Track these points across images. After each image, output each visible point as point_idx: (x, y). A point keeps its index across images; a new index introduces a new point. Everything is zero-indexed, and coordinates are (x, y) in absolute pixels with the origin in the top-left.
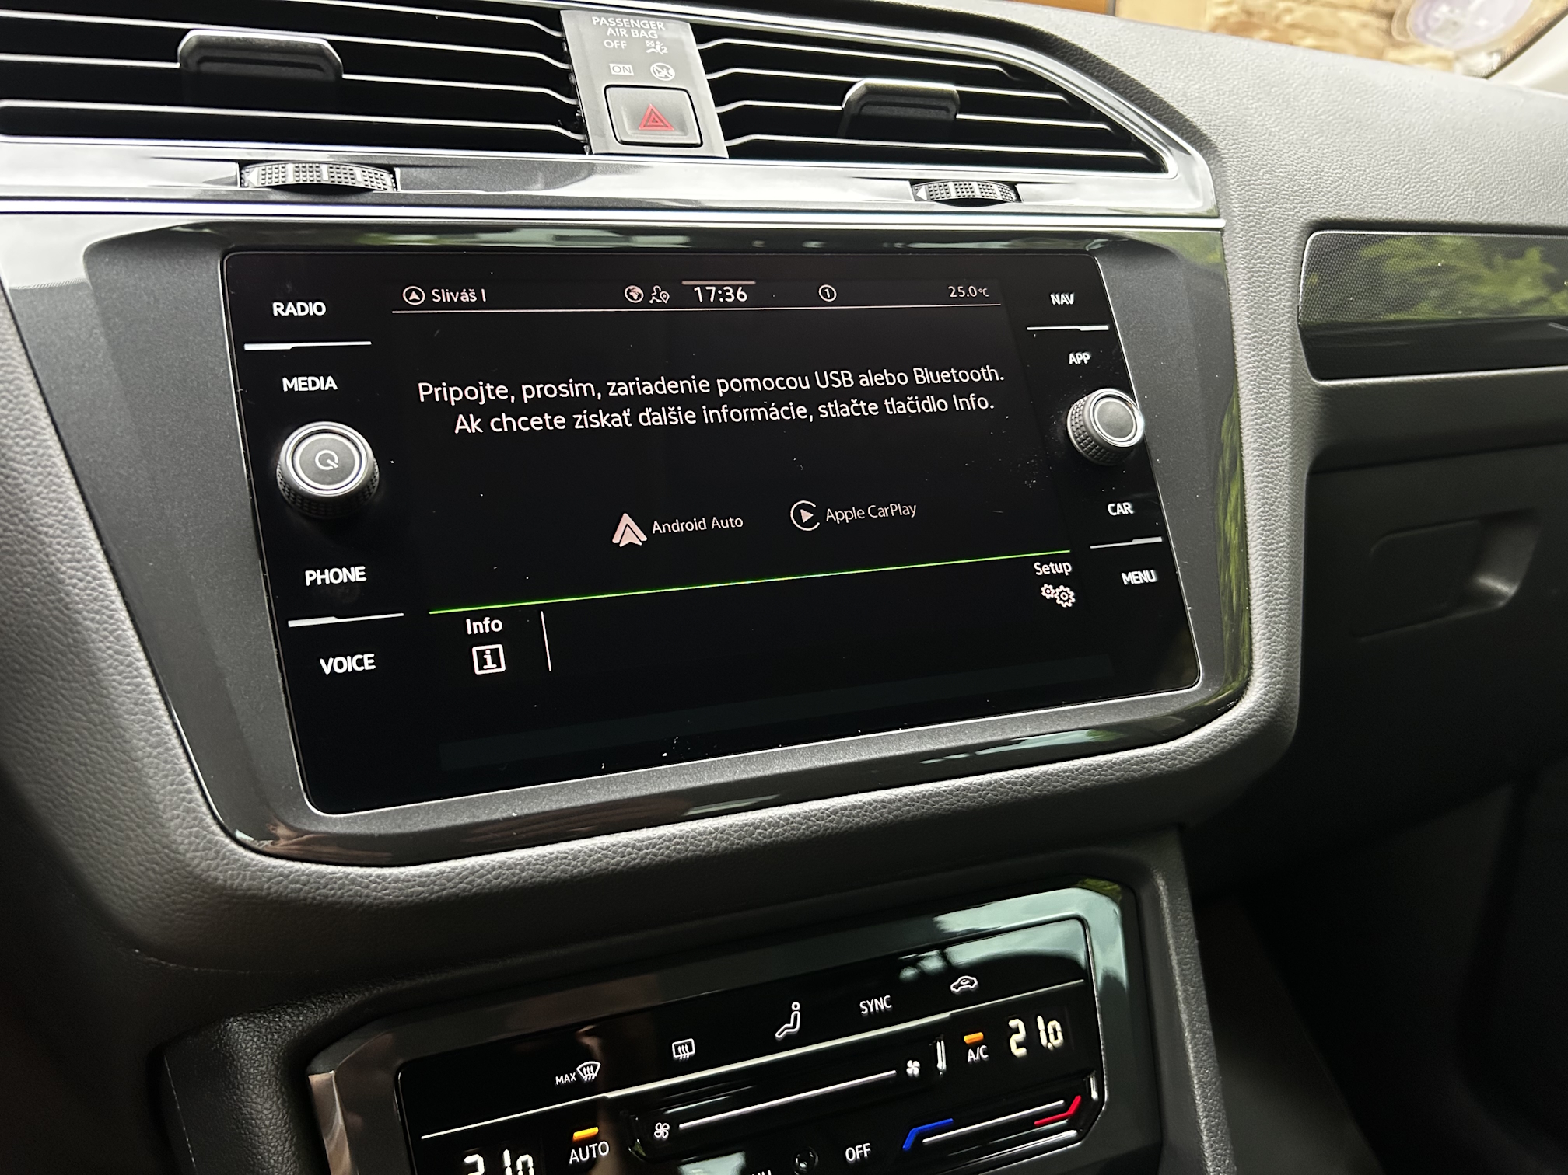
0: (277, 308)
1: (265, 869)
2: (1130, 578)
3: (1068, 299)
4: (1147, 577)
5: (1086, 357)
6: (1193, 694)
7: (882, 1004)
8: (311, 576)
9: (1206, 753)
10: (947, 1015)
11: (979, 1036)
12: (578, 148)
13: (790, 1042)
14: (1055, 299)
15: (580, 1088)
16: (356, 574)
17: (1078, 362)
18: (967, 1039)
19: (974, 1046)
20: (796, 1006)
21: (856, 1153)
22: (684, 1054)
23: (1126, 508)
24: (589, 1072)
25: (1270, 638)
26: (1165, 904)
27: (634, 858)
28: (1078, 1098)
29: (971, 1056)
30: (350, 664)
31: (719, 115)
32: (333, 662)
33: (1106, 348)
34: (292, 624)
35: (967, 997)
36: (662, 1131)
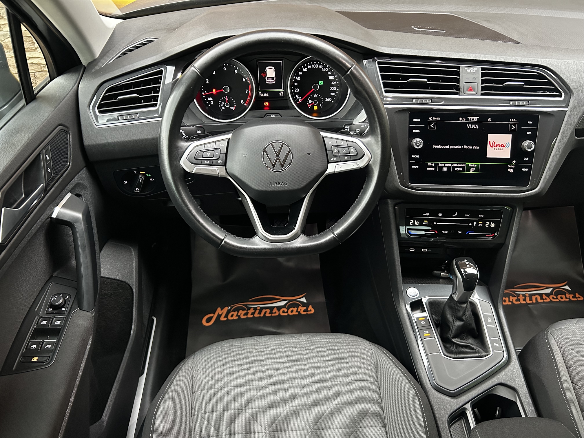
0: (414, 120)
1: (404, 188)
2: (523, 170)
3: (531, 123)
4: (526, 170)
5: (530, 133)
6: (526, 188)
7: (469, 216)
8: (413, 156)
9: (524, 196)
10: (477, 219)
11: (481, 223)
12: (457, 94)
13: (454, 217)
14: (529, 122)
15: (426, 216)
16: (418, 156)
17: (528, 134)
18: (479, 223)
19: (480, 224)
20: (456, 213)
21: (459, 232)
22: (440, 215)
23: (527, 159)
24: (428, 214)
25: (543, 182)
26: (517, 212)
27: (443, 195)
28: (493, 234)
29: (479, 225)
30: (415, 167)
31: (481, 79)
32: (414, 167)
33: (534, 132)
34: (410, 162)
35: (481, 217)
36: (435, 223)
